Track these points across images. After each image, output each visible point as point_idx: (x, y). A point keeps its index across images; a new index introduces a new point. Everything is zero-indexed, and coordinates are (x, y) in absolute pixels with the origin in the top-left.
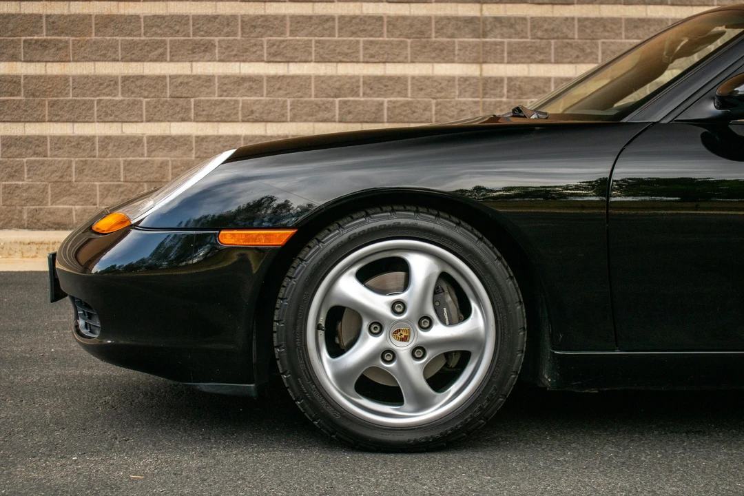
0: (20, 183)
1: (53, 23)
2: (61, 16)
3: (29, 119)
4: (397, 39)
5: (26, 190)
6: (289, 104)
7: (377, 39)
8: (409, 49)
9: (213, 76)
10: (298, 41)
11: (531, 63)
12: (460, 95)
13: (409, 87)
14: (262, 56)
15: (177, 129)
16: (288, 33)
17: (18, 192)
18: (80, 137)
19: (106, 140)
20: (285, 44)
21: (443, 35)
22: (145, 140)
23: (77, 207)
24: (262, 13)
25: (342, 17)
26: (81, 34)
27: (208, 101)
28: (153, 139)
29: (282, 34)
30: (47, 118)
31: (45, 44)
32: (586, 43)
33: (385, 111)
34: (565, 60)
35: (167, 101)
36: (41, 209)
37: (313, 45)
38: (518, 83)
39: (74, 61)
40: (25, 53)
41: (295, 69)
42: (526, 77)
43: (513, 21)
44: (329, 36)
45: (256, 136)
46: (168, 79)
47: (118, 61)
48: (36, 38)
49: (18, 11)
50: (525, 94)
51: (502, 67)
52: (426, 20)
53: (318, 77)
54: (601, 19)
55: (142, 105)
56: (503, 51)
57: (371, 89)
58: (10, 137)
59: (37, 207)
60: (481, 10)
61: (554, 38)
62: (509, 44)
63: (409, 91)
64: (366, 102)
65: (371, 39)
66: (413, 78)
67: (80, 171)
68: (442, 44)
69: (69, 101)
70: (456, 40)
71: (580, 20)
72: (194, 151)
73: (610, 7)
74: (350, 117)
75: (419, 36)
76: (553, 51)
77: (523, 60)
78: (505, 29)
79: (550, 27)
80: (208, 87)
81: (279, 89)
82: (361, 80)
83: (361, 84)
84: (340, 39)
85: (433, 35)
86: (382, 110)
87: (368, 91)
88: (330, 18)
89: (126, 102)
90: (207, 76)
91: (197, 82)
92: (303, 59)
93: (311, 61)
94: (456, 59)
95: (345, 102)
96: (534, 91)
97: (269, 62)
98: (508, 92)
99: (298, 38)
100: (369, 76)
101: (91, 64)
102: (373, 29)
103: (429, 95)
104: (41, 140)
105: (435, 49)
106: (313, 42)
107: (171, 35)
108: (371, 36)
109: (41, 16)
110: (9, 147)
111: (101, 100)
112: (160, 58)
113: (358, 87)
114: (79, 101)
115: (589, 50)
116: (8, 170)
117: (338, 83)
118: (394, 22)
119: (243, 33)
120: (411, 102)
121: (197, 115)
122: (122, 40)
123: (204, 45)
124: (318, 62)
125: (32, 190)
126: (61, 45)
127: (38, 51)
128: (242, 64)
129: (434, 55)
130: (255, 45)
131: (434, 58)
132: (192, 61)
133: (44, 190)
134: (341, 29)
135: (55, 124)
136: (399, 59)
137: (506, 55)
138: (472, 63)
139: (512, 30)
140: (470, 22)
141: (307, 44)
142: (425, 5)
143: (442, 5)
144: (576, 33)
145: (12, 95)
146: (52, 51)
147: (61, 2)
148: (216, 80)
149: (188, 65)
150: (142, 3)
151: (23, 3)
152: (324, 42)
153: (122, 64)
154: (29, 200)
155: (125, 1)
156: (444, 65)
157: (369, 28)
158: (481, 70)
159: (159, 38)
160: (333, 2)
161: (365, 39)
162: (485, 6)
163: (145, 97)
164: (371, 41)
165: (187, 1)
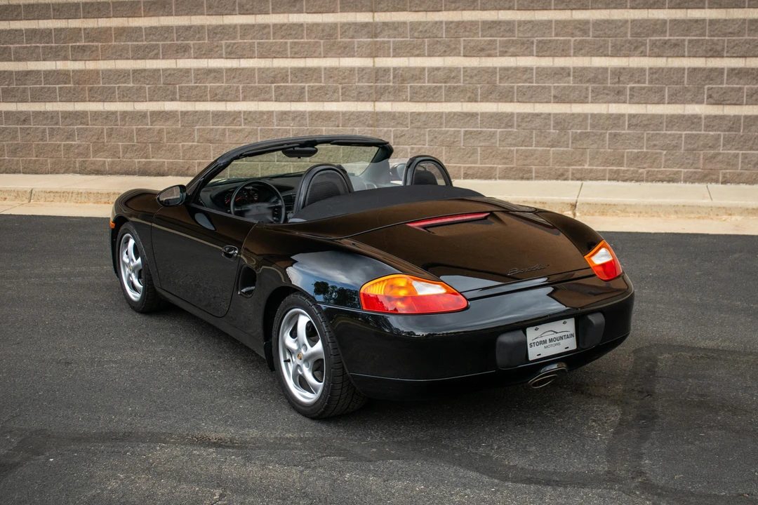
0: (73, 143)
1: (88, 33)
2: (92, 29)
3: (76, 99)
4: (313, 40)
5: (77, 148)
6: (241, 88)
7: (299, 40)
8: (322, 47)
9: (190, 69)
10: (245, 43)
11: (411, 56)
12: (359, 81)
13: (323, 76)
14: (222, 54)
15: (169, 106)
16: (239, 37)
17: (72, 149)
18: (108, 112)
19: (124, 114)
20: (236, 45)
21: (345, 37)
22: (148, 114)
23: (109, 160)
24: (221, 23)
25: (275, 25)
26: (106, 41)
27: (187, 87)
28: (153, 113)
29: (235, 38)
30: (87, 99)
31: (84, 48)
32: (451, 41)
33: (307, 93)
34: (436, 54)
35: (161, 87)
36: (86, 161)
37: (256, 46)
38: (400, 72)
39: (102, 60)
40: (72, 54)
41: (245, 63)
42: (407, 68)
43: (396, 25)
44: (267, 39)
45: (220, 112)
46: (161, 72)
47: (129, 59)
48: (78, 44)
49: (67, 26)
50: (406, 80)
51: (389, 59)
52: (334, 26)
53: (259, 69)
54: (463, 22)
55: (145, 90)
56: (390, 48)
57: (296, 77)
58: (66, 112)
59: (84, 159)
60: (374, 17)
61: (427, 38)
62: (394, 42)
63: (323, 79)
64: (293, 86)
65: (295, 40)
66: (325, 69)
67: (110, 135)
68: (345, 43)
69: (100, 87)
70: (356, 40)
71: (447, 23)
72: (180, 122)
73: (470, 12)
74: (282, 98)
75: (328, 38)
76: (426, 47)
77: (404, 55)
78: (391, 31)
79: (425, 29)
80: (187, 77)
81: (234, 78)
82: (289, 70)
83: (289, 73)
84: (274, 41)
85: (339, 36)
86: (304, 92)
87: (294, 79)
88: (265, 27)
89: (135, 88)
90: (187, 69)
91: (180, 73)
92: (249, 56)
93: (255, 58)
94: (356, 54)
95: (278, 87)
96: (412, 77)
97: (227, 58)
98: (393, 78)
99: (245, 41)
100: (295, 68)
101: (113, 61)
102: (297, 33)
103: (336, 81)
104: (83, 114)
105: (340, 48)
107: (163, 40)
108: (296, 38)
109: (80, 29)
110: (66, 118)
111: (119, 87)
112: (156, 57)
113: (287, 76)
114: (106, 87)
115: (453, 46)
116: (66, 134)
117: (273, 73)
118: (312, 27)
119: (209, 38)
120: (324, 87)
121: (180, 96)
122: (132, 45)
123: (184, 47)
124: (260, 58)
125: (81, 148)
126: (94, 49)
127: (81, 53)
128: (209, 60)
129: (340, 51)
130: (217, 46)
131: (340, 54)
132: (176, 59)
133: (88, 148)
134: (274, 33)
135: (92, 103)
136: (315, 55)
137: (391, 50)
138: (367, 57)
139: (396, 32)
140: (366, 26)
141: (252, 45)
142: (333, 14)
143: (345, 14)
144: (444, 34)
145: (65, 83)
146: (88, 53)
147: (93, 20)
148: (192, 71)
149: (174, 61)
150: (142, 19)
151: (70, 20)
152: (264, 43)
153: (132, 61)
154: (79, 154)
155: (132, 17)
156: (347, 59)
157: (294, 32)
158: (374, 62)
159: (155, 43)
160: (269, 14)
161: (291, 40)
162: (376, 14)
163: (147, 84)
164: (295, 43)
165: (172, 15)
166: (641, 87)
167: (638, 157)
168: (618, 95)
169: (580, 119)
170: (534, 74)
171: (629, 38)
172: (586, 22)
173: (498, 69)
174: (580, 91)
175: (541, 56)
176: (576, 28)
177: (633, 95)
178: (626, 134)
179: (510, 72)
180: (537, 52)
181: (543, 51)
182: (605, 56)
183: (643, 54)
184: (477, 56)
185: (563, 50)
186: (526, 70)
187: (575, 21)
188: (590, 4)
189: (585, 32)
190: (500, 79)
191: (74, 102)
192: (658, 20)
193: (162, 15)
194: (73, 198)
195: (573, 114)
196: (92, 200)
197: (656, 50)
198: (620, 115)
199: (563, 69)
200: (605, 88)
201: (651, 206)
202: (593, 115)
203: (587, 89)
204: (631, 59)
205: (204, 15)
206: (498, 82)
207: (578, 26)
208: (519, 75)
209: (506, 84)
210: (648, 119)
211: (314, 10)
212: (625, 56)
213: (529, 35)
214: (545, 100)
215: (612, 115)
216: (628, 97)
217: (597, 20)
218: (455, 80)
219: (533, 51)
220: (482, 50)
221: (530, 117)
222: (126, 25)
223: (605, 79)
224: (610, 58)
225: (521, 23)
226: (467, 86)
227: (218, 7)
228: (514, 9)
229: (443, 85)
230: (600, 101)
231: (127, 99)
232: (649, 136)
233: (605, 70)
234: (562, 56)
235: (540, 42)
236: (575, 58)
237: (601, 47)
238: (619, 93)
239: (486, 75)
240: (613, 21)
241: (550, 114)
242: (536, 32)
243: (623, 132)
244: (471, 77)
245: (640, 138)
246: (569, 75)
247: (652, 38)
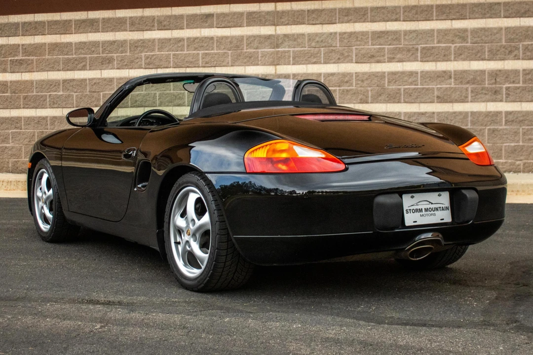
0: (8, 145)
1: (25, 49)
2: (30, 45)
3: (12, 107)
4: (222, 51)
5: (11, 150)
6: (158, 95)
7: (210, 52)
8: (230, 57)
9: (113, 78)
10: (162, 55)
11: (308, 64)
14: (142, 65)
16: (157, 50)
17: (6, 151)
18: (40, 117)
19: (54, 119)
20: (155, 57)
21: (250, 48)
24: (142, 38)
25: (188, 39)
26: (41, 55)
29: (153, 50)
30: (22, 106)
31: (21, 62)
32: (344, 49)
34: (331, 61)
35: (87, 95)
36: (18, 161)
39: (36, 71)
40: (11, 67)
42: (305, 74)
43: (296, 36)
44: (181, 51)
46: (88, 81)
47: (60, 70)
48: (16, 58)
49: (7, 43)
51: (289, 67)
52: (241, 39)
54: (355, 32)
55: (73, 97)
56: (290, 57)
58: (2, 118)
59: (17, 160)
60: (276, 30)
61: (323, 47)
62: (293, 51)
65: (206, 52)
68: (251, 53)
69: (34, 96)
70: (260, 50)
71: (340, 34)
73: (361, 24)
75: (236, 49)
76: (322, 55)
77: (303, 62)
78: (291, 42)
79: (321, 39)
80: (111, 85)
84: (187, 52)
85: (245, 48)
88: (180, 40)
89: (64, 96)
90: (110, 78)
91: (104, 82)
92: (165, 66)
93: (170, 67)
94: (260, 62)
97: (146, 68)
99: (162, 53)
101: (46, 73)
102: (207, 45)
104: (18, 120)
105: (246, 57)
106: (172, 55)
107: (90, 54)
108: (207, 50)
109: (19, 45)
110: (2, 123)
111: (51, 95)
112: (83, 68)
114: (39, 95)
115: (346, 54)
116: (2, 137)
118: (221, 40)
119: (130, 51)
122: (63, 58)
123: (108, 59)
124: (175, 68)
125: (14, 150)
126: (30, 62)
127: (18, 66)
128: (130, 70)
129: (245, 61)
130: (138, 58)
131: (245, 63)
132: (101, 70)
133: (20, 150)
134: (188, 46)
135: (26, 110)
136: (224, 64)
137: (291, 59)
138: (270, 65)
139: (295, 43)
140: (269, 38)
141: (168, 56)
142: (240, 28)
143: (251, 28)
144: (338, 43)
145: (3, 93)
146: (25, 66)
147: (30, 37)
148: (115, 81)
149: (99, 71)
150: (73, 35)
151: (10, 38)
152: (178, 55)
153: (63, 72)
154: (12, 155)
155: (64, 34)
156: (252, 67)
157: (205, 45)
158: (276, 70)
159: (83, 56)
160: (184, 29)
161: (203, 52)
162: (278, 28)
163: (75, 92)
164: (206, 53)
165: (99, 32)
166: (516, 87)
167: (515, 150)
168: (495, 95)
169: (462, 117)
170: (419, 77)
171: (504, 43)
172: (465, 30)
173: (386, 74)
174: (461, 92)
175: (425, 61)
176: (456, 36)
177: (509, 94)
178: (504, 129)
179: (397, 76)
180: (421, 58)
181: (426, 57)
182: (483, 60)
183: (517, 58)
184: (368, 63)
185: (445, 55)
186: (412, 74)
187: (455, 29)
188: (468, 14)
189: (464, 39)
190: (389, 82)
191: (10, 109)
192: (529, 27)
193: (90, 32)
194: (3, 187)
195: (455, 113)
196: (20, 187)
197: (529, 54)
198: (497, 112)
199: (445, 72)
200: (483, 89)
201: (528, 185)
202: (473, 113)
203: (467, 89)
204: (506, 62)
205: (127, 31)
206: (386, 85)
207: (458, 33)
208: (406, 78)
209: (394, 87)
210: (523, 116)
211: (223, 25)
212: (501, 59)
213: (414, 43)
214: (430, 100)
215: (490, 112)
216: (504, 96)
217: (474, 28)
218: (348, 84)
219: (417, 56)
220: (373, 56)
221: (416, 116)
222: (58, 41)
223: (483, 81)
224: (487, 62)
225: (406, 33)
226: (359, 89)
227: (139, 24)
228: (400, 21)
229: (338, 88)
230: (479, 100)
231: (56, 106)
232: (524, 131)
233: (483, 72)
234: (444, 61)
235: (424, 48)
236: (455, 62)
237: (478, 52)
238: (496, 92)
239: (376, 79)
240: (488, 28)
241: (434, 113)
242: (420, 40)
243: (500, 127)
244: (363, 81)
245: (516, 133)
246: (450, 77)
247: (525, 43)
